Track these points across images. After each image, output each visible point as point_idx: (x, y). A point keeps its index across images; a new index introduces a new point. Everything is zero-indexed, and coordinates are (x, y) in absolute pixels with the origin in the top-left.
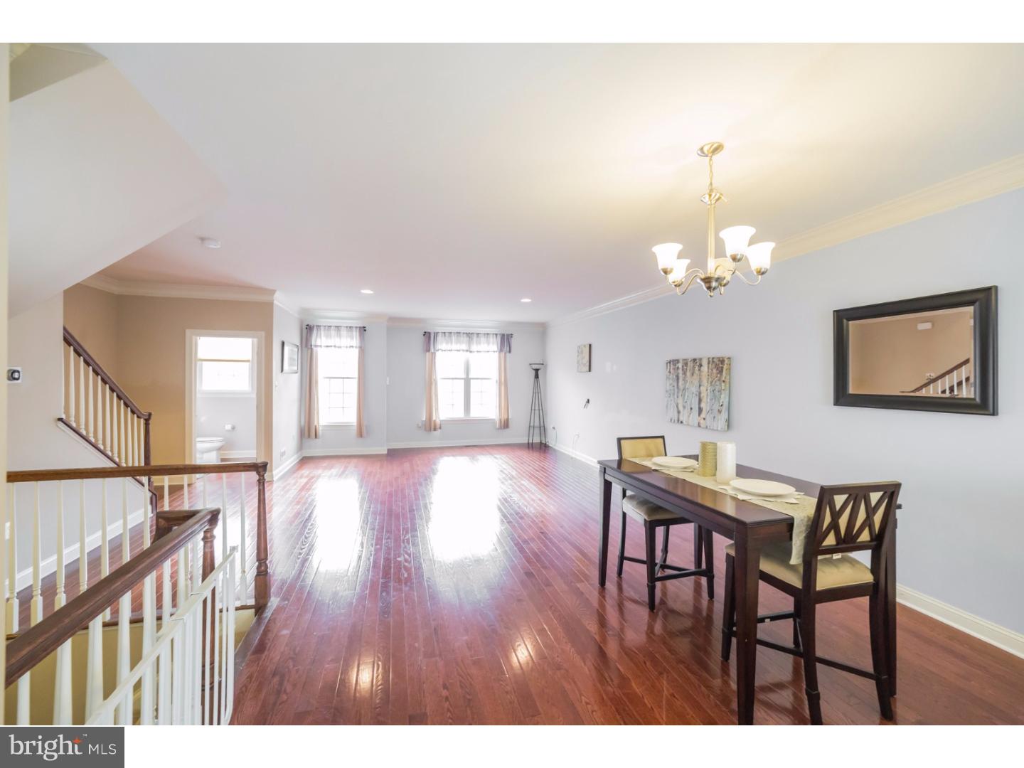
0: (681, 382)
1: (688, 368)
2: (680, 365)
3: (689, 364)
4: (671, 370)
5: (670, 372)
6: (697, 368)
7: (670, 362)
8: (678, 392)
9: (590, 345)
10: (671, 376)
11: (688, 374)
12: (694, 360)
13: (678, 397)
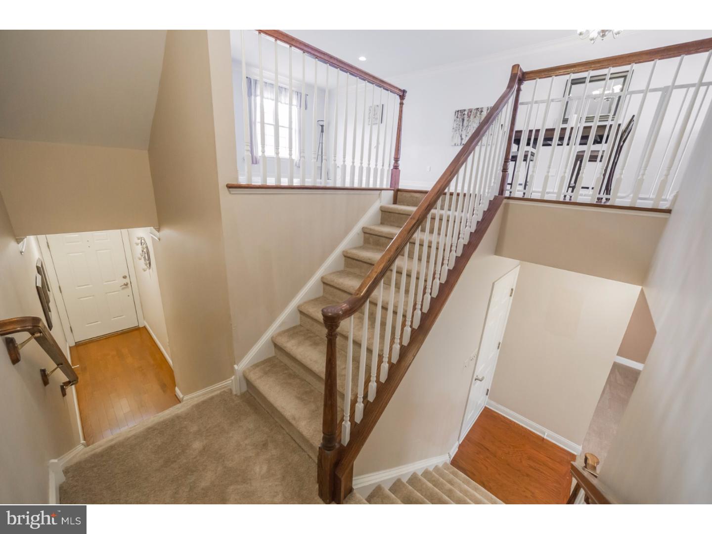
0: (465, 121)
1: (472, 114)
2: (466, 113)
3: (473, 111)
4: (459, 116)
5: (457, 117)
6: (479, 113)
7: (458, 111)
8: (462, 128)
9: (383, 105)
10: (458, 119)
11: (472, 117)
12: (477, 109)
13: (462, 131)
